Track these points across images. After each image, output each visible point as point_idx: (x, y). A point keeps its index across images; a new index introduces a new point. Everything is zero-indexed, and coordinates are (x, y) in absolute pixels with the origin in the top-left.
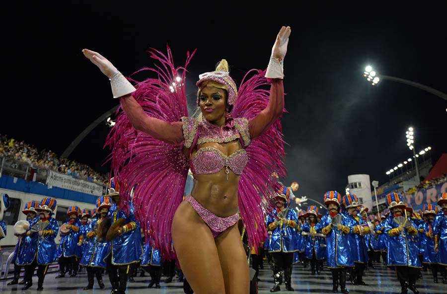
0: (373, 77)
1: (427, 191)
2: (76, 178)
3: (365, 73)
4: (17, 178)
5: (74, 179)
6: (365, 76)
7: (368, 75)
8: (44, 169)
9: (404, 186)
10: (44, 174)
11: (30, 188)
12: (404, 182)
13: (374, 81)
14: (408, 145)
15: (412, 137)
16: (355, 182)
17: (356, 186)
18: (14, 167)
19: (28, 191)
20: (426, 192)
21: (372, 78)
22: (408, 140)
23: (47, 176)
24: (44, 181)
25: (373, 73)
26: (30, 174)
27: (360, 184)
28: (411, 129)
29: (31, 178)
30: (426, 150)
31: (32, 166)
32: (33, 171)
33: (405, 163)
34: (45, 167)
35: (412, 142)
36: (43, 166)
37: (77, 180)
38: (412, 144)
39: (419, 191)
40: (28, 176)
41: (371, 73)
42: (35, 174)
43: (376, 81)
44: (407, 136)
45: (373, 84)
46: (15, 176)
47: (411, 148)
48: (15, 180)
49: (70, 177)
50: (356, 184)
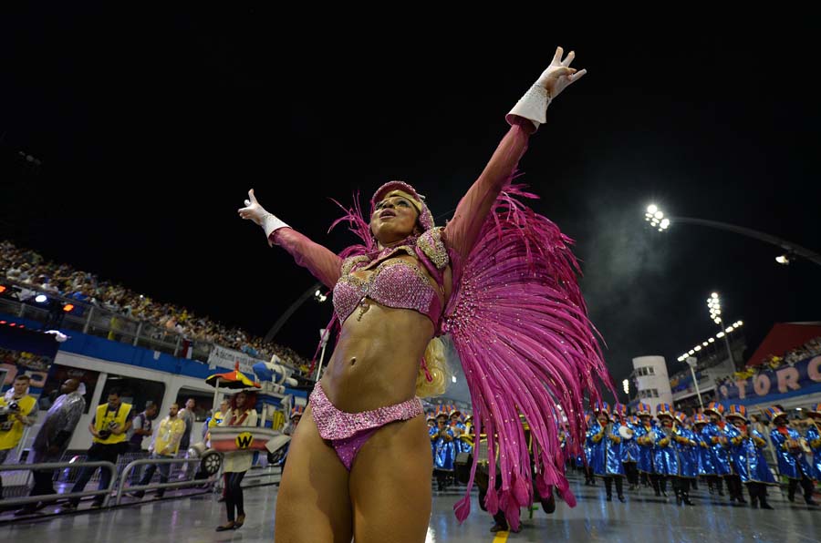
0: (660, 221)
1: (778, 373)
2: (255, 357)
3: (647, 215)
4: (159, 353)
5: (252, 359)
6: (647, 219)
7: (651, 219)
8: (205, 343)
9: (710, 375)
10: (206, 349)
11: (180, 368)
12: (708, 370)
13: (661, 225)
14: (713, 317)
15: (718, 306)
16: (644, 366)
17: (645, 373)
18: (156, 337)
19: (177, 371)
20: (775, 375)
21: (658, 222)
22: (711, 311)
23: (209, 352)
24: (205, 359)
25: (660, 215)
26: (182, 348)
27: (651, 370)
28: (715, 295)
29: (183, 353)
30: (736, 325)
31: (185, 336)
32: (186, 344)
33: (705, 344)
34: (206, 339)
35: (719, 312)
36: (204, 337)
37: (256, 360)
38: (718, 316)
39: (759, 374)
40: (179, 351)
41: (657, 215)
42: (190, 349)
43: (665, 224)
44: (709, 306)
45: (660, 230)
46: (156, 349)
47: (718, 321)
48: (157, 355)
49: (245, 356)
50: (645, 369)
